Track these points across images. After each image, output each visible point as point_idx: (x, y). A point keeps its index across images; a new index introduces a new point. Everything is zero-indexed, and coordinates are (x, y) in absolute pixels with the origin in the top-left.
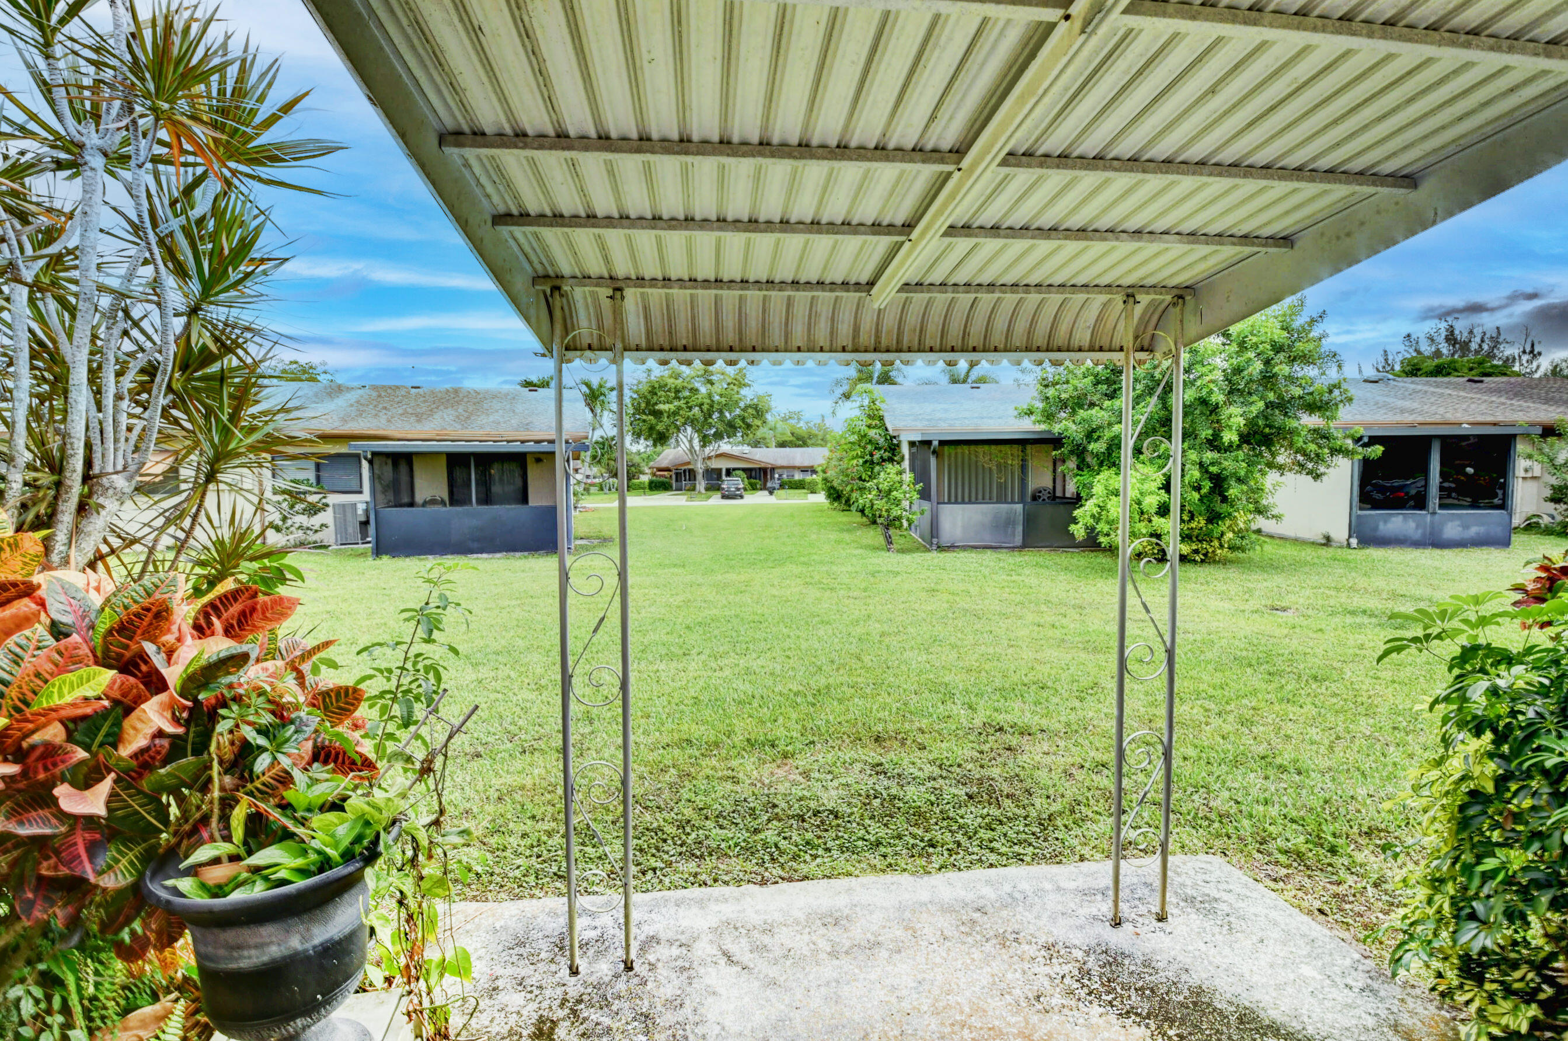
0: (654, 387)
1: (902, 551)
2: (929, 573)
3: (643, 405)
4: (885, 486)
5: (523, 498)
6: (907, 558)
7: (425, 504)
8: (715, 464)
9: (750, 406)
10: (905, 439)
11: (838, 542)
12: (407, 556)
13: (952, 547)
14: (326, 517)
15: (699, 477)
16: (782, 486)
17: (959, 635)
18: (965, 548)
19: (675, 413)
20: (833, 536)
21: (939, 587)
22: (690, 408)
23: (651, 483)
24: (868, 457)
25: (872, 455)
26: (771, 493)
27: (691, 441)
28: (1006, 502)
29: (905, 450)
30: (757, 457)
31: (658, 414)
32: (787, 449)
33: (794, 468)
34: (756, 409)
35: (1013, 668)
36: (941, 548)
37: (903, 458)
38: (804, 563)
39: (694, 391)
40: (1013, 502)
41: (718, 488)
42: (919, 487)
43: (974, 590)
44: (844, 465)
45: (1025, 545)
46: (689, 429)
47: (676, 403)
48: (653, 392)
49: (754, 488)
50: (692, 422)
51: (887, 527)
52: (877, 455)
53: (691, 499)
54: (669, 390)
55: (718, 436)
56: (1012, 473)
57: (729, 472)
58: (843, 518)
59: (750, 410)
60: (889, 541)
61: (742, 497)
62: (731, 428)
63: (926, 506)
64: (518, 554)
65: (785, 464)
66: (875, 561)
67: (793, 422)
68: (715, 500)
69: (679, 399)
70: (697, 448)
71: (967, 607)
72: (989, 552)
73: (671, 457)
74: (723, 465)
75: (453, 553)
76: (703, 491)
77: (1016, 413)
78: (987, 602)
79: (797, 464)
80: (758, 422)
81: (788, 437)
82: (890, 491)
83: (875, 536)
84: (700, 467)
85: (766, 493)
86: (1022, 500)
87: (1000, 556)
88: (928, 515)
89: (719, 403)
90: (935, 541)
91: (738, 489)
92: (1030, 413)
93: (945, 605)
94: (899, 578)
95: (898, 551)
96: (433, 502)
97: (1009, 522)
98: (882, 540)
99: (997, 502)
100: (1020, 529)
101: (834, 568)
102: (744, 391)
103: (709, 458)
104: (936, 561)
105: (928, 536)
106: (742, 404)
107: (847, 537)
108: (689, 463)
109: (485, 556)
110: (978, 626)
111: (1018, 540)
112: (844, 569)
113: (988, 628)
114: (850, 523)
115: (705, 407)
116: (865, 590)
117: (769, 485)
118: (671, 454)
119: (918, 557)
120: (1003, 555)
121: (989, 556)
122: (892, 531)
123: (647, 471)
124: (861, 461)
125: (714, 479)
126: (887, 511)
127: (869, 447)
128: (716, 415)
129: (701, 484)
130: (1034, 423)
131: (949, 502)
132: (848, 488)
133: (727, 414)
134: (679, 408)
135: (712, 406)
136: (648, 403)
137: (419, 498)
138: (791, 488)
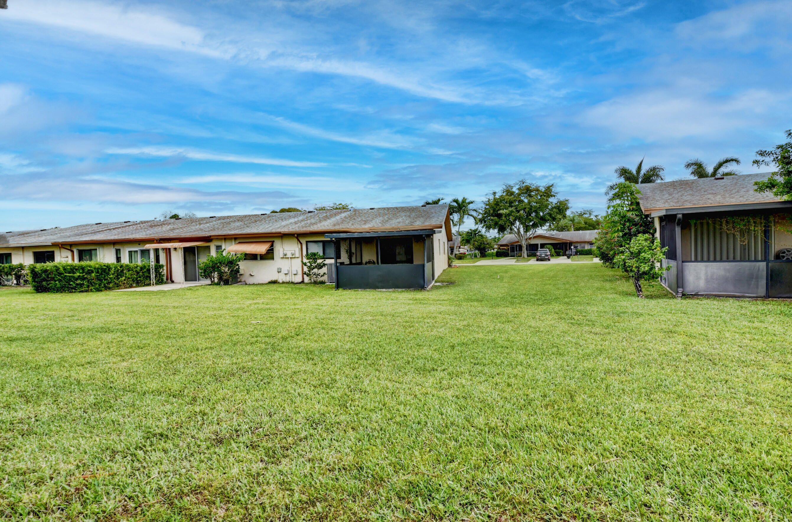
0: (498, 202)
1: (650, 297)
2: (669, 316)
3: (492, 212)
4: (634, 249)
5: (410, 261)
6: (653, 303)
7: (366, 263)
8: (533, 242)
9: (555, 208)
10: (656, 215)
11: (599, 289)
12: (350, 289)
13: (696, 296)
14: (324, 270)
15: (524, 249)
16: (576, 254)
17: (689, 381)
18: (708, 296)
19: (509, 215)
20: (597, 284)
21: (677, 329)
22: (518, 211)
23: (497, 252)
24: (627, 231)
25: (630, 230)
26: (569, 257)
27: (518, 229)
28: (749, 261)
29: (657, 225)
30: (561, 237)
31: (500, 216)
32: (581, 232)
33: (585, 242)
34: (559, 209)
35: (750, 438)
36: (684, 296)
37: (655, 231)
38: (566, 303)
39: (521, 201)
40: (756, 260)
41: (534, 255)
42: (665, 249)
43: (712, 334)
44: (609, 236)
45: (768, 296)
46: (518, 223)
47: (510, 209)
48: (497, 204)
49: (558, 255)
50: (519, 218)
51: (637, 279)
52: (634, 229)
53: (518, 261)
54: (506, 203)
55: (535, 226)
56: (756, 238)
57: (543, 246)
58: (610, 272)
59: (554, 210)
60: (639, 289)
61: (549, 260)
62: (543, 221)
63: (673, 264)
64: (400, 290)
65: (579, 240)
66: (624, 304)
67: (586, 216)
68: (533, 262)
69: (512, 207)
70: (522, 233)
71: (702, 350)
72: (731, 300)
73: (508, 239)
74: (539, 242)
75: (370, 288)
76: (526, 256)
77: (756, 187)
78: (725, 347)
79: (587, 240)
80: (559, 216)
81: (583, 225)
82: (639, 253)
83: (629, 286)
84: (524, 243)
85: (566, 257)
86: (765, 259)
87: (742, 304)
88: (674, 271)
89: (535, 207)
90: (680, 290)
91: (547, 256)
92: (771, 185)
93: (680, 347)
94: (641, 319)
95: (647, 297)
96: (369, 262)
97: (752, 277)
98: (633, 288)
99: (741, 261)
100: (764, 282)
101: (588, 308)
102: (551, 200)
103: (530, 238)
104: (679, 306)
105: (674, 286)
106: (550, 207)
107: (608, 285)
108: (518, 242)
109: (384, 290)
110: (711, 373)
111: (762, 291)
112: (595, 309)
113: (723, 376)
114: (613, 276)
115: (527, 210)
116: (607, 327)
117: (567, 253)
118: (508, 237)
119: (662, 302)
120: (746, 303)
121: (731, 305)
122: (642, 282)
123: (496, 246)
124: (621, 234)
125: (533, 250)
126: (638, 267)
127: (628, 224)
128: (533, 214)
129: (525, 253)
130: (776, 194)
131: (696, 261)
132: (612, 253)
133: (541, 214)
134: (512, 212)
135: (531, 209)
136: (494, 210)
137: (364, 261)
138: (580, 254)
